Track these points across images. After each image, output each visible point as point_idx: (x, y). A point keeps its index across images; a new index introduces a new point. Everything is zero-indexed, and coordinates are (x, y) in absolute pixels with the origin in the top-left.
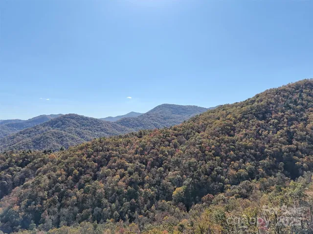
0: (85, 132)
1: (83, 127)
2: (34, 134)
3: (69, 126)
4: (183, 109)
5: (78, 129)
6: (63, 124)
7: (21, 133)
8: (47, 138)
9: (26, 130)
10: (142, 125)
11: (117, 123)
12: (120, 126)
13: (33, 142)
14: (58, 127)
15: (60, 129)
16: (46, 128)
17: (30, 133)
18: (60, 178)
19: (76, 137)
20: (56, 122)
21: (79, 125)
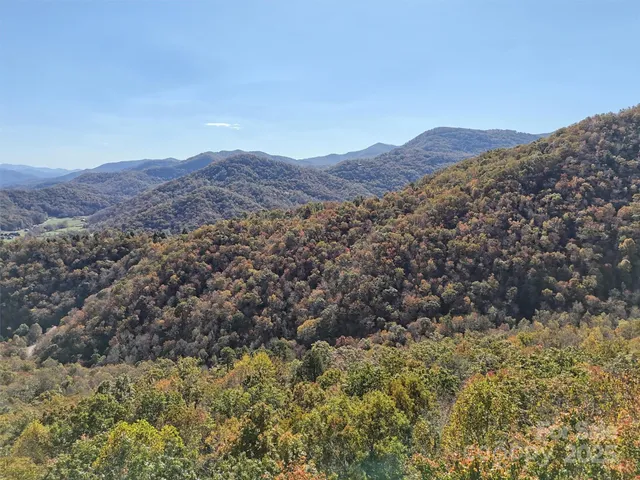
0: (265, 189)
1: (264, 181)
2: (180, 192)
3: (239, 179)
4: (480, 139)
5: (254, 185)
6: (228, 175)
7: (159, 190)
8: (197, 201)
9: (168, 184)
10: (378, 176)
11: (331, 172)
12: (335, 178)
13: (173, 207)
14: (220, 179)
15: (222, 183)
16: (201, 181)
17: (173, 191)
18: (147, 287)
19: (247, 200)
20: (218, 169)
21: (257, 176)
